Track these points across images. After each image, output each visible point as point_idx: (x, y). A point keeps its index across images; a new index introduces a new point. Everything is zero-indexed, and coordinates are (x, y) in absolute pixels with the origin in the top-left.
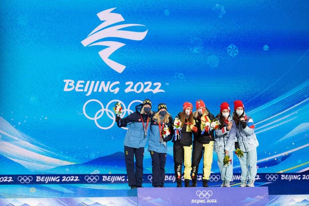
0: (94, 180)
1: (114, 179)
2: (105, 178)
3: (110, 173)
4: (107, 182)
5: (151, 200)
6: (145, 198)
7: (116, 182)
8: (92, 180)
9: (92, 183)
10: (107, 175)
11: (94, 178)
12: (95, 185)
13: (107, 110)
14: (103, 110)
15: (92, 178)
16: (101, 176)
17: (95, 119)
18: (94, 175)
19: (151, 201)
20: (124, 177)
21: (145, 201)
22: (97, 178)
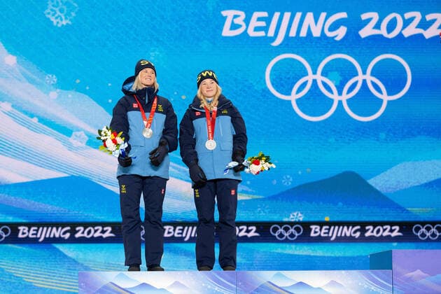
0: (292, 235)
1: (335, 232)
2: (315, 231)
3: (327, 219)
4: (319, 240)
5: (423, 277)
6: (411, 274)
7: (340, 240)
8: (286, 235)
9: (286, 241)
10: (321, 224)
11: (292, 230)
12: (293, 246)
13: (320, 78)
14: (310, 78)
15: (286, 229)
16: (306, 226)
17: (293, 97)
18: (292, 224)
19: (423, 281)
20: (358, 227)
21: (409, 279)
22: (298, 230)
